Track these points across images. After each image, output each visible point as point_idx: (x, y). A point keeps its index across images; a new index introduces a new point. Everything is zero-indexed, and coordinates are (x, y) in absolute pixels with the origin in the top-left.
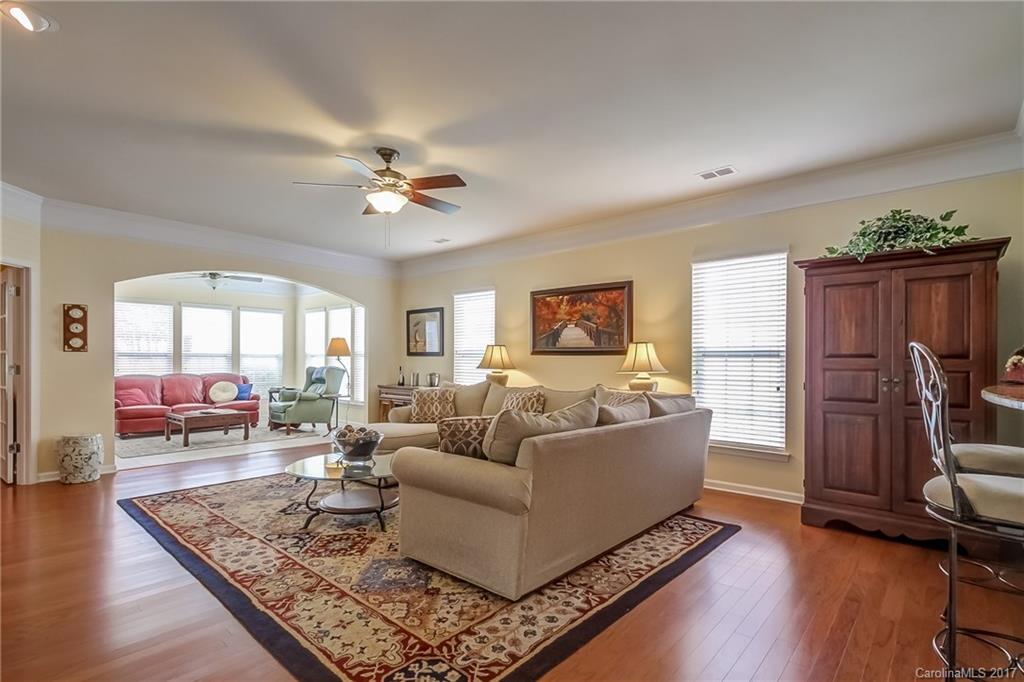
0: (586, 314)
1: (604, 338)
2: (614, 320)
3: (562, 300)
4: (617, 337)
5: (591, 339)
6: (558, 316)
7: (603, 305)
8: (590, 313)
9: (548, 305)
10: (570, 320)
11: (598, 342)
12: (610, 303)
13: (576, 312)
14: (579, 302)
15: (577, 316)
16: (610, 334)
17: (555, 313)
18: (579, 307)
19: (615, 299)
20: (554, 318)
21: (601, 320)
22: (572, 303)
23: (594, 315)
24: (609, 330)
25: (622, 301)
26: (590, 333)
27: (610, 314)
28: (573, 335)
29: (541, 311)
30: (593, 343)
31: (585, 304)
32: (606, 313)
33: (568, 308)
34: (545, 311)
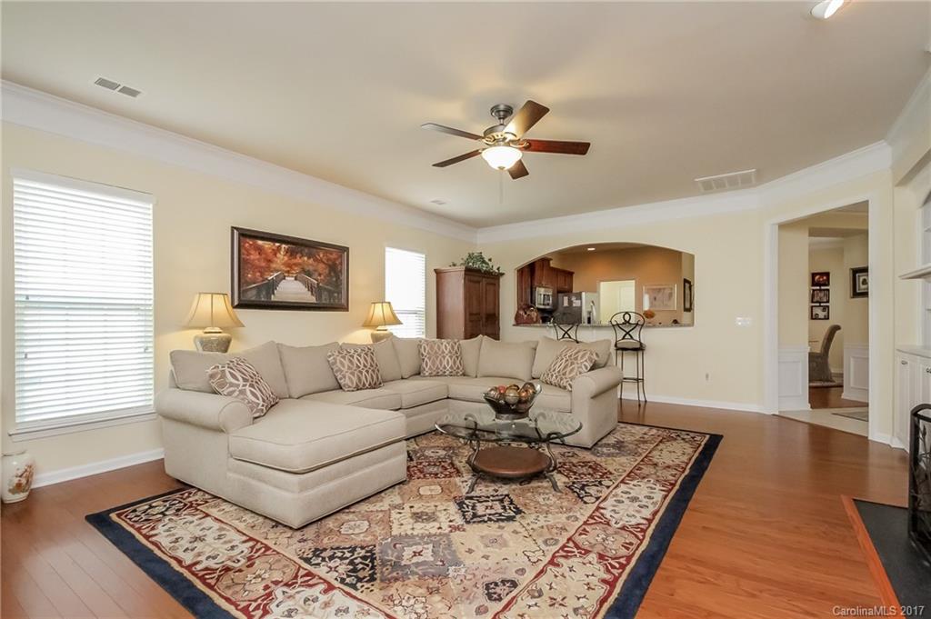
0: (307, 268)
1: (325, 295)
2: (334, 279)
3: (279, 248)
4: (336, 295)
5: (312, 294)
6: (274, 266)
7: (324, 263)
8: (311, 268)
9: (260, 250)
10: (288, 272)
11: (319, 297)
12: (330, 263)
13: (295, 265)
14: (298, 255)
15: (297, 269)
16: (329, 291)
17: (270, 261)
18: (298, 260)
19: (335, 259)
20: (269, 267)
21: (322, 277)
22: (291, 253)
23: (315, 271)
24: (329, 287)
25: (341, 264)
26: (311, 288)
27: (330, 273)
28: (291, 289)
29: (249, 254)
30: (314, 298)
31: (306, 258)
32: (327, 271)
33: (286, 258)
34: (254, 256)
